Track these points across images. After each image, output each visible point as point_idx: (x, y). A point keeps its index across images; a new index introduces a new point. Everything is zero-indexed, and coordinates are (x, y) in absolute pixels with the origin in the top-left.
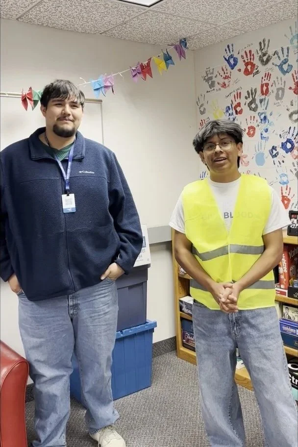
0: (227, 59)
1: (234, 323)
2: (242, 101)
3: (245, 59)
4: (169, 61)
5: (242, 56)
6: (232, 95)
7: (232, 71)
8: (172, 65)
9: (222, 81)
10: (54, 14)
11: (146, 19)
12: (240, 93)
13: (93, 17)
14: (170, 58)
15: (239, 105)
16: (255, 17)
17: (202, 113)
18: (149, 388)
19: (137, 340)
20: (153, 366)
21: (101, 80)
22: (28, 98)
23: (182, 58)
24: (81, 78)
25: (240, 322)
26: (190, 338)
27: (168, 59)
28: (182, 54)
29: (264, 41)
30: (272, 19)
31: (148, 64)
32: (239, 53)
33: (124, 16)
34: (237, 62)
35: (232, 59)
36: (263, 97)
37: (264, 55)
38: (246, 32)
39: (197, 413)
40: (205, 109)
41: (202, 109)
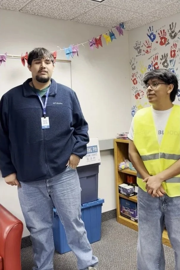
0: (149, 35)
1: (163, 202)
2: (159, 61)
3: (161, 35)
4: (113, 37)
5: (159, 34)
6: (152, 58)
7: (152, 43)
8: (115, 39)
9: (146, 49)
10: (42, 7)
11: (99, 10)
12: (157, 56)
13: (65, 9)
14: (113, 35)
15: (156, 64)
16: (167, 8)
17: (133, 69)
18: (99, 241)
19: (92, 210)
20: (102, 227)
21: (70, 48)
22: (25, 59)
23: (121, 35)
24: (58, 47)
25: (167, 201)
26: (125, 210)
27: (112, 35)
28: (121, 32)
29: (172, 24)
30: (178, 10)
31: (100, 38)
32: (156, 32)
33: (85, 8)
34: (155, 37)
35: (152, 35)
36: (172, 59)
37: (173, 32)
38: (161, 18)
39: (129, 258)
40: (135, 67)
41: (133, 67)
